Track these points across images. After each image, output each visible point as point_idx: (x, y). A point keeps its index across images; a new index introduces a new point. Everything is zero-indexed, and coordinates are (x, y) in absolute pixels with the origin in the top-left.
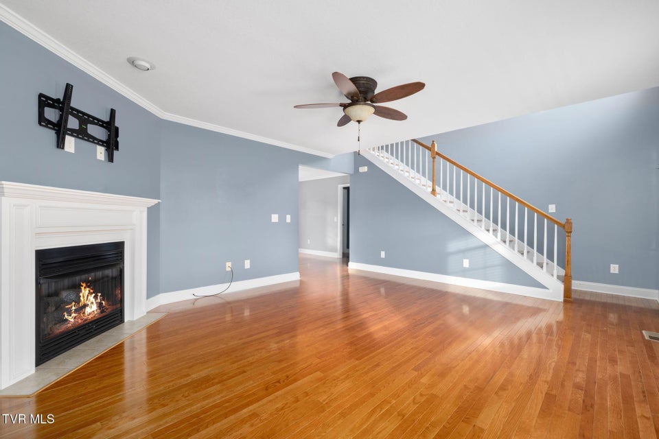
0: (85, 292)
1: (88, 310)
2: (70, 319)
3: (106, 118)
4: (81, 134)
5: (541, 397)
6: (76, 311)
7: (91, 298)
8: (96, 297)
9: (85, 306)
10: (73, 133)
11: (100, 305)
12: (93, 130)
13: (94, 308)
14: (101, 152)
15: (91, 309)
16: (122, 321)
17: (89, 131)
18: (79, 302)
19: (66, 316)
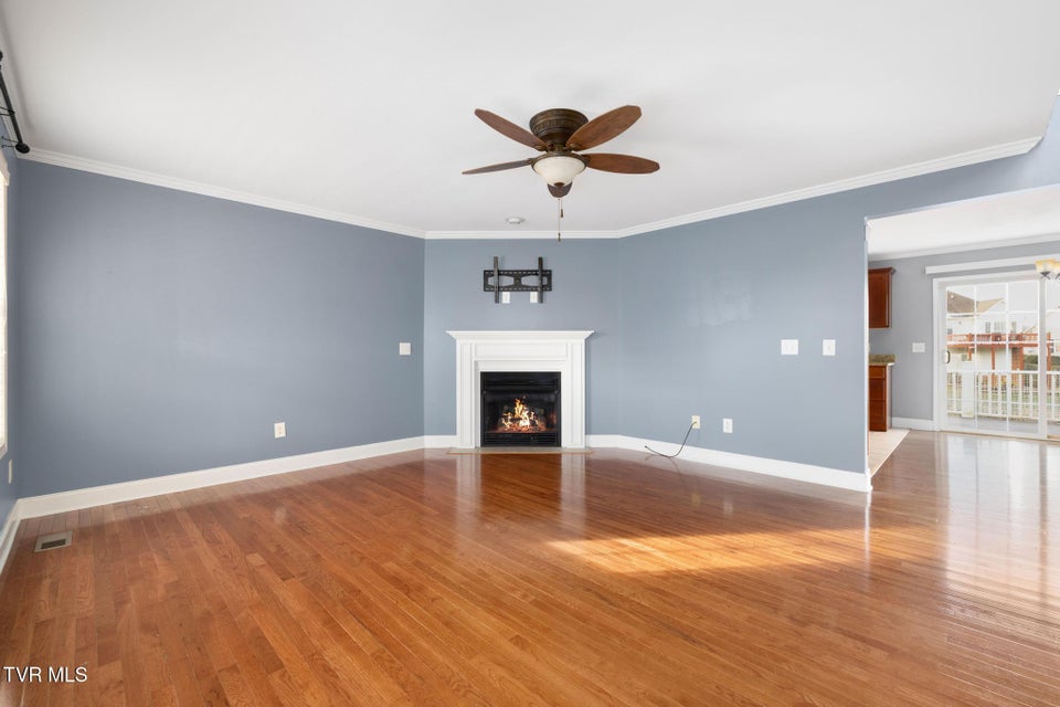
0: (519, 408)
1: (522, 423)
2: (508, 425)
3: (535, 267)
4: (518, 287)
5: (283, 655)
6: (512, 420)
7: (525, 414)
8: (529, 415)
9: (520, 419)
10: (508, 288)
11: (533, 423)
12: (526, 281)
13: (528, 423)
14: (534, 296)
15: (525, 423)
16: (559, 444)
17: (523, 283)
18: (514, 415)
19: (503, 422)
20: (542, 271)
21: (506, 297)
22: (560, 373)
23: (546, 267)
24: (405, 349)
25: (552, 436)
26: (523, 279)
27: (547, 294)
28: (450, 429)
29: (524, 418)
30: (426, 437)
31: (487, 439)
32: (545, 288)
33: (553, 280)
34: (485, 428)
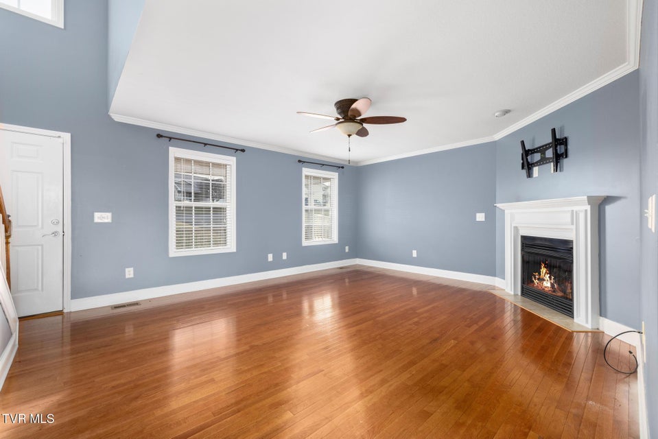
0: (543, 270)
1: (545, 284)
2: (536, 282)
3: (551, 139)
4: (543, 160)
6: (539, 279)
7: (547, 277)
8: (550, 277)
9: (543, 280)
10: (538, 163)
11: (552, 286)
12: (549, 153)
13: (549, 285)
14: (552, 167)
15: (547, 284)
16: (572, 316)
17: (547, 156)
18: (540, 275)
19: (533, 279)
20: (557, 141)
21: (536, 170)
22: (572, 242)
23: (561, 136)
24: (481, 217)
25: (569, 306)
26: (546, 152)
27: (563, 162)
28: (502, 275)
29: (546, 280)
30: (496, 278)
31: (525, 292)
32: (558, 158)
34: (523, 282)
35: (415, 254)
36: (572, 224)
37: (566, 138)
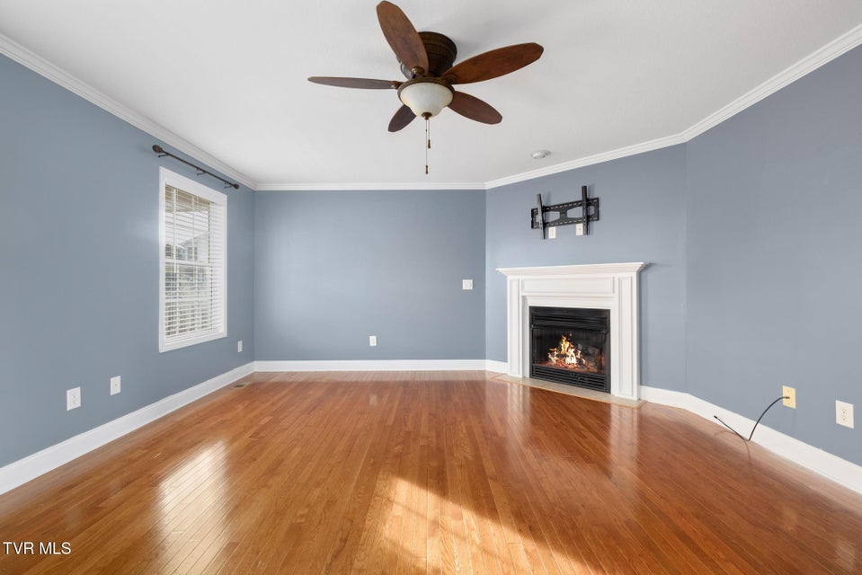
0: (565, 345)
1: (568, 360)
2: (554, 359)
6: (558, 356)
7: (571, 352)
8: (576, 352)
9: (565, 356)
10: (555, 223)
11: (579, 361)
12: (572, 213)
13: (574, 361)
14: (580, 228)
15: (571, 360)
16: (608, 390)
17: (569, 216)
18: (561, 350)
19: (550, 356)
20: (588, 200)
21: (552, 231)
22: (608, 312)
23: (592, 195)
24: (467, 285)
25: (600, 381)
26: (569, 211)
27: (594, 225)
28: (502, 356)
29: (569, 356)
30: (487, 361)
31: (536, 372)
32: (588, 220)
33: (600, 209)
34: (533, 360)
35: (373, 341)
36: (614, 292)
37: (597, 199)
